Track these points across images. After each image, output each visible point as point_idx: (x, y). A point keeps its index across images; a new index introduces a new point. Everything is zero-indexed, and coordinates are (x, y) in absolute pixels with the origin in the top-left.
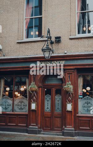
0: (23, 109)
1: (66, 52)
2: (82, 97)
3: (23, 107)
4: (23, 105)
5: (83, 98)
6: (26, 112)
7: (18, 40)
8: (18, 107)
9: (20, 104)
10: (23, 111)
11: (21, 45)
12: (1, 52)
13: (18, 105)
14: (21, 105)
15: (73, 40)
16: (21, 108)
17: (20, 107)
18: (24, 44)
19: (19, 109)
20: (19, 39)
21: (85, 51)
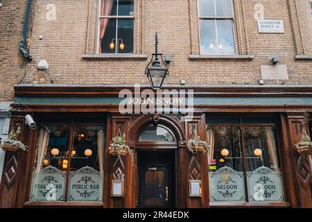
0: (89, 195)
1: (183, 82)
2: (214, 168)
3: (89, 191)
4: (91, 186)
5: (217, 169)
6: (97, 200)
7: (85, 53)
8: (78, 190)
9: (83, 183)
10: (90, 198)
11: (92, 64)
12: (46, 75)
13: (80, 187)
14: (85, 187)
15: (195, 62)
16: (85, 193)
17: (82, 191)
18: (98, 62)
19: (82, 195)
20: (87, 52)
21: (219, 82)
